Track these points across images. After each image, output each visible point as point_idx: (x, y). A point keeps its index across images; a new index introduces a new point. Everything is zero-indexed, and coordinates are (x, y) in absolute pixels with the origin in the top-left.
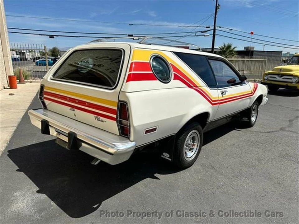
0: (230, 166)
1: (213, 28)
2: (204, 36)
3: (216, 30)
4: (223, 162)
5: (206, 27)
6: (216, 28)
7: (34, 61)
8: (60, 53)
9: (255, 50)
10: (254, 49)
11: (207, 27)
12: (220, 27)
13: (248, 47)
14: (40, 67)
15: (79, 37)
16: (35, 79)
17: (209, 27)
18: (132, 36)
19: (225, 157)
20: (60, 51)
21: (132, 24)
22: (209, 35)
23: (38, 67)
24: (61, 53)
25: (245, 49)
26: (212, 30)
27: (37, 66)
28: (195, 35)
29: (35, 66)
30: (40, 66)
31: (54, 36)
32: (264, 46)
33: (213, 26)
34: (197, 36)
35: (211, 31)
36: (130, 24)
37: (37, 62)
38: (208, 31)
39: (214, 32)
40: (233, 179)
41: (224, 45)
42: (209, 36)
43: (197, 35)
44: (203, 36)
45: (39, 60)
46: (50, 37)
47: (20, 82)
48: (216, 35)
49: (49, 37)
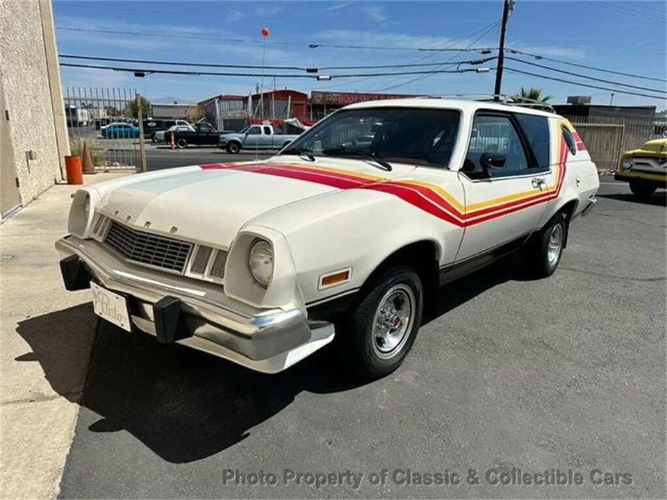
0: (583, 344)
1: (496, 53)
2: (477, 71)
3: (505, 59)
4: (567, 337)
5: (481, 51)
6: (505, 54)
7: (98, 128)
8: (152, 111)
9: (592, 104)
10: (589, 102)
11: (484, 53)
12: (513, 52)
13: (577, 98)
14: (111, 140)
15: (199, 74)
16: (112, 165)
17: (489, 52)
18: (315, 71)
19: (568, 327)
20: (153, 106)
21: (316, 46)
22: (488, 69)
23: (105, 140)
24: (154, 109)
25: (568, 102)
26: (496, 58)
27: (104, 138)
28: (456, 70)
29: (100, 138)
30: (110, 138)
31: (145, 73)
32: (613, 94)
33: (497, 49)
34: (462, 71)
35: (492, 60)
36: (311, 46)
37: (104, 130)
38: (485, 61)
39: (501, 62)
40: (595, 369)
41: (523, 91)
42: (487, 71)
43: (460, 69)
44: (475, 72)
45: (108, 126)
46: (137, 75)
47: (85, 171)
48: (504, 70)
49: (133, 73)
